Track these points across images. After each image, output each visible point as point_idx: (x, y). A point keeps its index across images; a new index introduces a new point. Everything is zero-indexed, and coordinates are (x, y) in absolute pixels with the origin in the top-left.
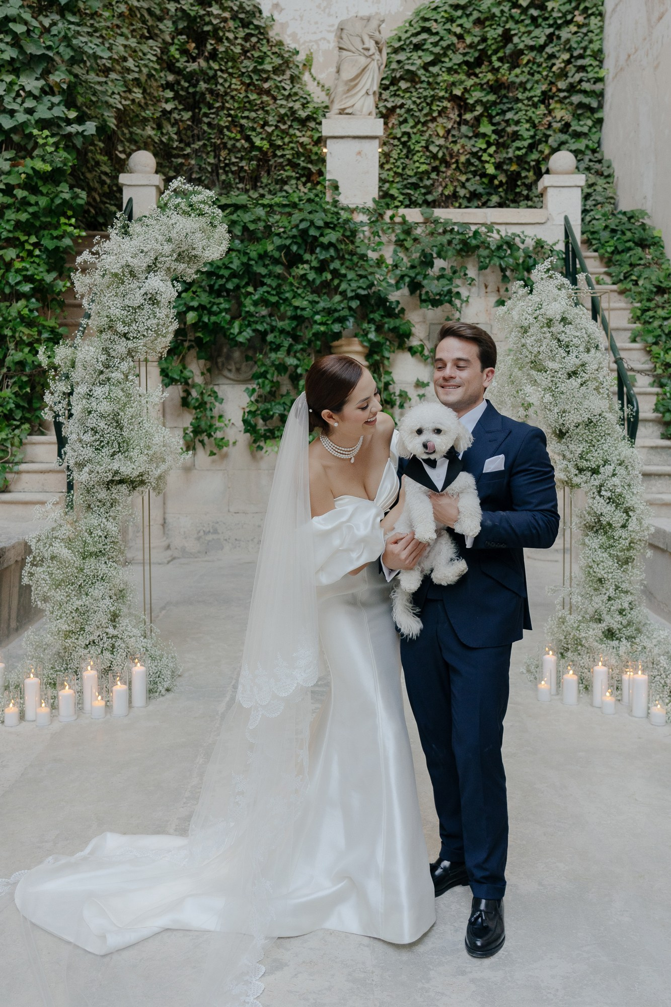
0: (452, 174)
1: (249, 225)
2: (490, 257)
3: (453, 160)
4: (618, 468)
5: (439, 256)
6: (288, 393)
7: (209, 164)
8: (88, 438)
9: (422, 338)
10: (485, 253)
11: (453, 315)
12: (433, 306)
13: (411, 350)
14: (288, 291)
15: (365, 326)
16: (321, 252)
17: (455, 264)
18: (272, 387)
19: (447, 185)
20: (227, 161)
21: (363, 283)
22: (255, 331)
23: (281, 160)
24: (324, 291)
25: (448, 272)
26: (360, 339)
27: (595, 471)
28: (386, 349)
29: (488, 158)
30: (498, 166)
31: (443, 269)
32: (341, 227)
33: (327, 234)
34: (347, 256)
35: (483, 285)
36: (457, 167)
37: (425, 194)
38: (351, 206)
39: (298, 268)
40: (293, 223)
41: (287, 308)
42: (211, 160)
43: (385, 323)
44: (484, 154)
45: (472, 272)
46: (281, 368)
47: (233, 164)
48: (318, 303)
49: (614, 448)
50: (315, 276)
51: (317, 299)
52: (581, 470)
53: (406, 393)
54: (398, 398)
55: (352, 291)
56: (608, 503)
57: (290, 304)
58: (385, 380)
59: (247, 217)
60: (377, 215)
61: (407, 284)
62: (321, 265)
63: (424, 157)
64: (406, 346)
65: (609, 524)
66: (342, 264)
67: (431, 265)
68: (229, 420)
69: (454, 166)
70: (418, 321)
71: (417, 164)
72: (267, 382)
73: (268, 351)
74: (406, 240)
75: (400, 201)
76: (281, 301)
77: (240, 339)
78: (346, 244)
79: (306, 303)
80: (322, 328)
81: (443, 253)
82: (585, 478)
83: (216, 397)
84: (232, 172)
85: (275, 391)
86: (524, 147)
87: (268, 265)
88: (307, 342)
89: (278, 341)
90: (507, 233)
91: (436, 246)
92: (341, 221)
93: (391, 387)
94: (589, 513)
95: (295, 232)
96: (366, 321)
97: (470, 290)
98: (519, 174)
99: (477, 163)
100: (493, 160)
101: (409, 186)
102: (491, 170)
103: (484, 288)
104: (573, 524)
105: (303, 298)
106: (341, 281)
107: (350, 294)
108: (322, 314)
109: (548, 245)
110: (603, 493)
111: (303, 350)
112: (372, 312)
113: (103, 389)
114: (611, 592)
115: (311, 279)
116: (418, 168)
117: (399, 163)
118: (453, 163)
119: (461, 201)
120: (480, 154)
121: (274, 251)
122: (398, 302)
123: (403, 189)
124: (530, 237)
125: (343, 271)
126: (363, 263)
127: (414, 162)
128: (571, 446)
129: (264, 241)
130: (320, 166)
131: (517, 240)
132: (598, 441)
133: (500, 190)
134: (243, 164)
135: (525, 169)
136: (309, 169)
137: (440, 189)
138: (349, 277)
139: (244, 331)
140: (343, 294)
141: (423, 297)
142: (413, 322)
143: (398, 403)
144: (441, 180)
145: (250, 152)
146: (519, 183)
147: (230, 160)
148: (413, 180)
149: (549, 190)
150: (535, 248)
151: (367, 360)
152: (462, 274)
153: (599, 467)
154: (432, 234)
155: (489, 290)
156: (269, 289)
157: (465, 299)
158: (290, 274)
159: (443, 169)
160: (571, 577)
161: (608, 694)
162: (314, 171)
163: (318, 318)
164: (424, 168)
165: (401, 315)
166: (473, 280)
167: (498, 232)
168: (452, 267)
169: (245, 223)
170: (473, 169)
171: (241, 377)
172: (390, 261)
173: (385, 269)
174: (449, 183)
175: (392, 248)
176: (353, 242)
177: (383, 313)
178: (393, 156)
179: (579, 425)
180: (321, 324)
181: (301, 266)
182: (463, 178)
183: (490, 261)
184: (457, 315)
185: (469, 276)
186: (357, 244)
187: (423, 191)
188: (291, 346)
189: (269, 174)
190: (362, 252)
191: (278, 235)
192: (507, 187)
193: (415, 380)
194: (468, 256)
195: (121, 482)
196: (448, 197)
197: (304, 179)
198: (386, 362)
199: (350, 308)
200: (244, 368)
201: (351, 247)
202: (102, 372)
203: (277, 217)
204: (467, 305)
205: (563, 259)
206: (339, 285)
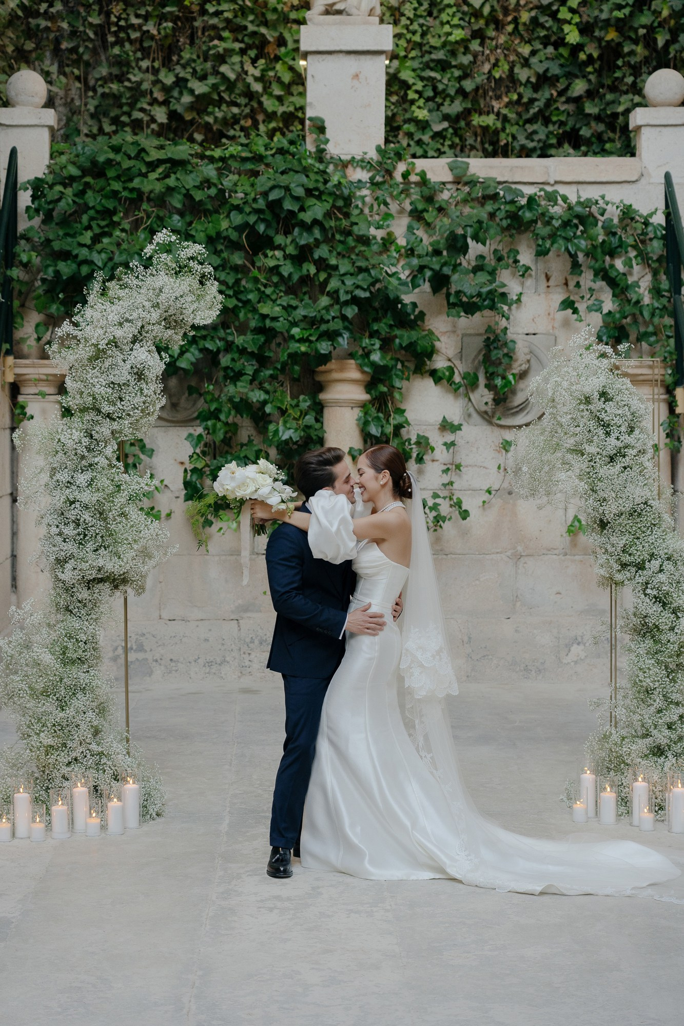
0: (506, 42)
1: (192, 193)
2: (553, 236)
3: (509, 18)
4: (666, 563)
5: (476, 238)
6: (250, 441)
7: (91, 24)
8: (69, 531)
9: (450, 356)
10: (544, 231)
11: (497, 323)
12: (466, 313)
13: (433, 373)
14: (251, 291)
15: (366, 342)
16: (301, 234)
17: (500, 248)
18: (226, 433)
19: (497, 60)
20: (122, 23)
21: (361, 279)
22: (204, 350)
23: (214, 21)
24: (304, 290)
25: (490, 261)
26: (359, 361)
27: (640, 567)
28: (397, 376)
29: (568, 16)
30: (585, 29)
31: (481, 257)
32: (330, 194)
33: (309, 206)
34: (338, 237)
35: (543, 276)
36: (516, 28)
37: (460, 79)
38: (343, 157)
39: (266, 256)
40: (259, 189)
41: (250, 315)
42: (95, 20)
43: (396, 337)
44: (561, 8)
45: (526, 257)
46: (242, 406)
47: (132, 26)
48: (295, 308)
49: (661, 541)
50: (292, 270)
51: (294, 303)
52: (624, 566)
53: (427, 439)
54: (414, 446)
55: (347, 292)
56: (655, 602)
57: (255, 310)
58: (396, 422)
59: (190, 181)
60: (382, 173)
61: (427, 279)
62: (300, 252)
63: (459, 15)
64: (427, 368)
65: (657, 627)
66: (330, 251)
67: (465, 249)
68: (162, 481)
69: (510, 28)
70: (445, 330)
71: (447, 28)
72: (219, 425)
73: (221, 379)
74: (427, 211)
75: (417, 92)
76: (240, 305)
77: (183, 364)
78: (337, 219)
79: (278, 309)
80: (303, 349)
81: (481, 235)
82: (628, 575)
83: (143, 447)
84: (131, 42)
85: (231, 438)
86: (627, 4)
87: (221, 251)
88: (279, 367)
89: (238, 366)
90: (579, 197)
91: (471, 226)
92: (329, 185)
93: (403, 431)
94: (635, 615)
95: (261, 204)
96: (367, 334)
97: (523, 284)
98: (619, 45)
99: (549, 23)
100: (577, 19)
101: (432, 65)
102: (573, 37)
103: (545, 280)
104: (618, 627)
105: (274, 301)
106: (330, 276)
107: (343, 297)
108: (302, 325)
109: (640, 216)
110: (649, 591)
111: (271, 376)
112: (377, 320)
113: (85, 477)
114: (659, 702)
115: (286, 274)
116: (450, 34)
117: (415, 26)
118: (510, 23)
119: (521, 89)
120: (555, 8)
121: (230, 230)
122: (414, 305)
123: (423, 70)
124: (613, 204)
125: (333, 262)
126: (363, 248)
127: (442, 24)
128: (612, 539)
129: (215, 216)
130: (281, 29)
131: (594, 209)
132: (644, 532)
133: (590, 69)
134: (151, 27)
135: (630, 38)
136: (263, 35)
137: (487, 67)
138: (342, 270)
139: (187, 351)
140: (334, 295)
141: (452, 300)
142: (436, 333)
143: (414, 455)
144: (488, 52)
145: (164, 6)
146: (620, 63)
147: (126, 20)
148: (440, 55)
149: (643, 130)
150: (621, 220)
151: (368, 392)
152: (511, 261)
153: (643, 561)
154: (465, 201)
155: (551, 283)
156: (224, 288)
157: (515, 298)
158: (253, 264)
159: (491, 33)
160: (616, 687)
161: (646, 810)
162: (271, 39)
163: (295, 331)
164: (458, 35)
165: (419, 323)
166: (528, 269)
167: (565, 199)
168: (495, 251)
169: (188, 190)
170: (543, 33)
171: (179, 416)
172: (402, 242)
173: (394, 254)
174: (502, 58)
175: (405, 221)
176: (347, 215)
177: (392, 323)
178: (406, 12)
179: (622, 514)
180: (301, 340)
181: (270, 253)
182: (526, 50)
183: (552, 244)
184: (503, 323)
185: (521, 263)
186: (353, 219)
187: (457, 73)
188: (256, 372)
189: (192, 43)
190: (361, 233)
191: (238, 208)
192: (600, 66)
193: (441, 419)
194: (520, 232)
195: (101, 580)
196: (499, 81)
197: (253, 53)
198: (397, 395)
199: (344, 318)
200: (183, 402)
201: (345, 223)
202: (83, 457)
203: (234, 178)
204: (517, 308)
205: (663, 237)
206: (326, 282)
